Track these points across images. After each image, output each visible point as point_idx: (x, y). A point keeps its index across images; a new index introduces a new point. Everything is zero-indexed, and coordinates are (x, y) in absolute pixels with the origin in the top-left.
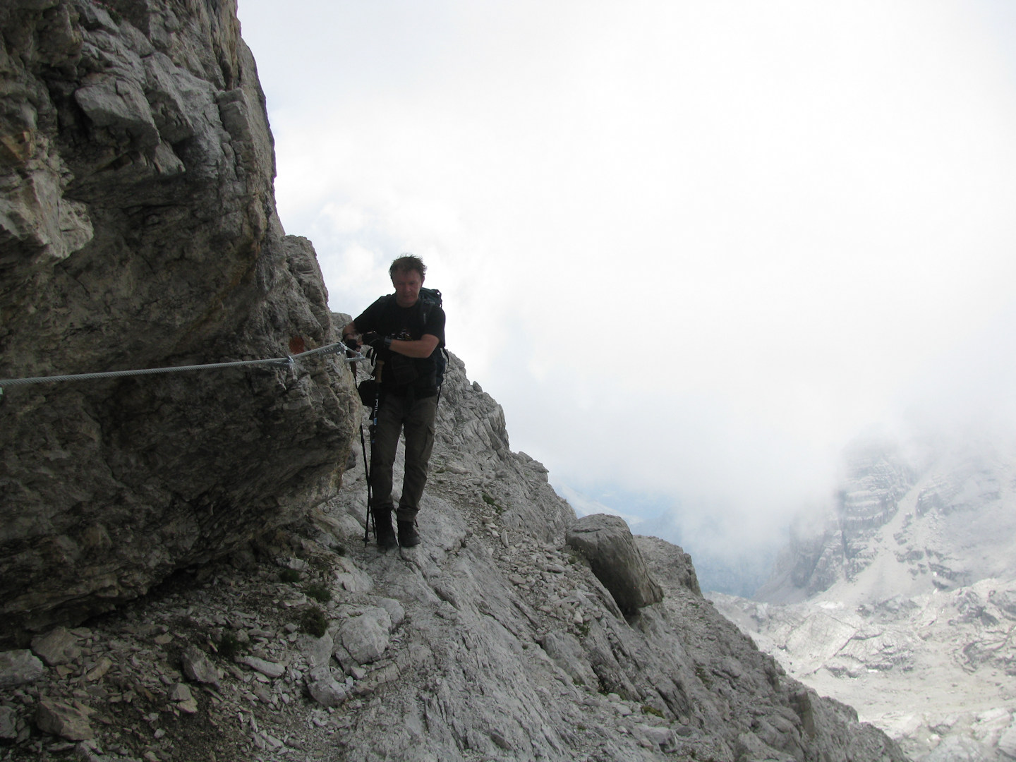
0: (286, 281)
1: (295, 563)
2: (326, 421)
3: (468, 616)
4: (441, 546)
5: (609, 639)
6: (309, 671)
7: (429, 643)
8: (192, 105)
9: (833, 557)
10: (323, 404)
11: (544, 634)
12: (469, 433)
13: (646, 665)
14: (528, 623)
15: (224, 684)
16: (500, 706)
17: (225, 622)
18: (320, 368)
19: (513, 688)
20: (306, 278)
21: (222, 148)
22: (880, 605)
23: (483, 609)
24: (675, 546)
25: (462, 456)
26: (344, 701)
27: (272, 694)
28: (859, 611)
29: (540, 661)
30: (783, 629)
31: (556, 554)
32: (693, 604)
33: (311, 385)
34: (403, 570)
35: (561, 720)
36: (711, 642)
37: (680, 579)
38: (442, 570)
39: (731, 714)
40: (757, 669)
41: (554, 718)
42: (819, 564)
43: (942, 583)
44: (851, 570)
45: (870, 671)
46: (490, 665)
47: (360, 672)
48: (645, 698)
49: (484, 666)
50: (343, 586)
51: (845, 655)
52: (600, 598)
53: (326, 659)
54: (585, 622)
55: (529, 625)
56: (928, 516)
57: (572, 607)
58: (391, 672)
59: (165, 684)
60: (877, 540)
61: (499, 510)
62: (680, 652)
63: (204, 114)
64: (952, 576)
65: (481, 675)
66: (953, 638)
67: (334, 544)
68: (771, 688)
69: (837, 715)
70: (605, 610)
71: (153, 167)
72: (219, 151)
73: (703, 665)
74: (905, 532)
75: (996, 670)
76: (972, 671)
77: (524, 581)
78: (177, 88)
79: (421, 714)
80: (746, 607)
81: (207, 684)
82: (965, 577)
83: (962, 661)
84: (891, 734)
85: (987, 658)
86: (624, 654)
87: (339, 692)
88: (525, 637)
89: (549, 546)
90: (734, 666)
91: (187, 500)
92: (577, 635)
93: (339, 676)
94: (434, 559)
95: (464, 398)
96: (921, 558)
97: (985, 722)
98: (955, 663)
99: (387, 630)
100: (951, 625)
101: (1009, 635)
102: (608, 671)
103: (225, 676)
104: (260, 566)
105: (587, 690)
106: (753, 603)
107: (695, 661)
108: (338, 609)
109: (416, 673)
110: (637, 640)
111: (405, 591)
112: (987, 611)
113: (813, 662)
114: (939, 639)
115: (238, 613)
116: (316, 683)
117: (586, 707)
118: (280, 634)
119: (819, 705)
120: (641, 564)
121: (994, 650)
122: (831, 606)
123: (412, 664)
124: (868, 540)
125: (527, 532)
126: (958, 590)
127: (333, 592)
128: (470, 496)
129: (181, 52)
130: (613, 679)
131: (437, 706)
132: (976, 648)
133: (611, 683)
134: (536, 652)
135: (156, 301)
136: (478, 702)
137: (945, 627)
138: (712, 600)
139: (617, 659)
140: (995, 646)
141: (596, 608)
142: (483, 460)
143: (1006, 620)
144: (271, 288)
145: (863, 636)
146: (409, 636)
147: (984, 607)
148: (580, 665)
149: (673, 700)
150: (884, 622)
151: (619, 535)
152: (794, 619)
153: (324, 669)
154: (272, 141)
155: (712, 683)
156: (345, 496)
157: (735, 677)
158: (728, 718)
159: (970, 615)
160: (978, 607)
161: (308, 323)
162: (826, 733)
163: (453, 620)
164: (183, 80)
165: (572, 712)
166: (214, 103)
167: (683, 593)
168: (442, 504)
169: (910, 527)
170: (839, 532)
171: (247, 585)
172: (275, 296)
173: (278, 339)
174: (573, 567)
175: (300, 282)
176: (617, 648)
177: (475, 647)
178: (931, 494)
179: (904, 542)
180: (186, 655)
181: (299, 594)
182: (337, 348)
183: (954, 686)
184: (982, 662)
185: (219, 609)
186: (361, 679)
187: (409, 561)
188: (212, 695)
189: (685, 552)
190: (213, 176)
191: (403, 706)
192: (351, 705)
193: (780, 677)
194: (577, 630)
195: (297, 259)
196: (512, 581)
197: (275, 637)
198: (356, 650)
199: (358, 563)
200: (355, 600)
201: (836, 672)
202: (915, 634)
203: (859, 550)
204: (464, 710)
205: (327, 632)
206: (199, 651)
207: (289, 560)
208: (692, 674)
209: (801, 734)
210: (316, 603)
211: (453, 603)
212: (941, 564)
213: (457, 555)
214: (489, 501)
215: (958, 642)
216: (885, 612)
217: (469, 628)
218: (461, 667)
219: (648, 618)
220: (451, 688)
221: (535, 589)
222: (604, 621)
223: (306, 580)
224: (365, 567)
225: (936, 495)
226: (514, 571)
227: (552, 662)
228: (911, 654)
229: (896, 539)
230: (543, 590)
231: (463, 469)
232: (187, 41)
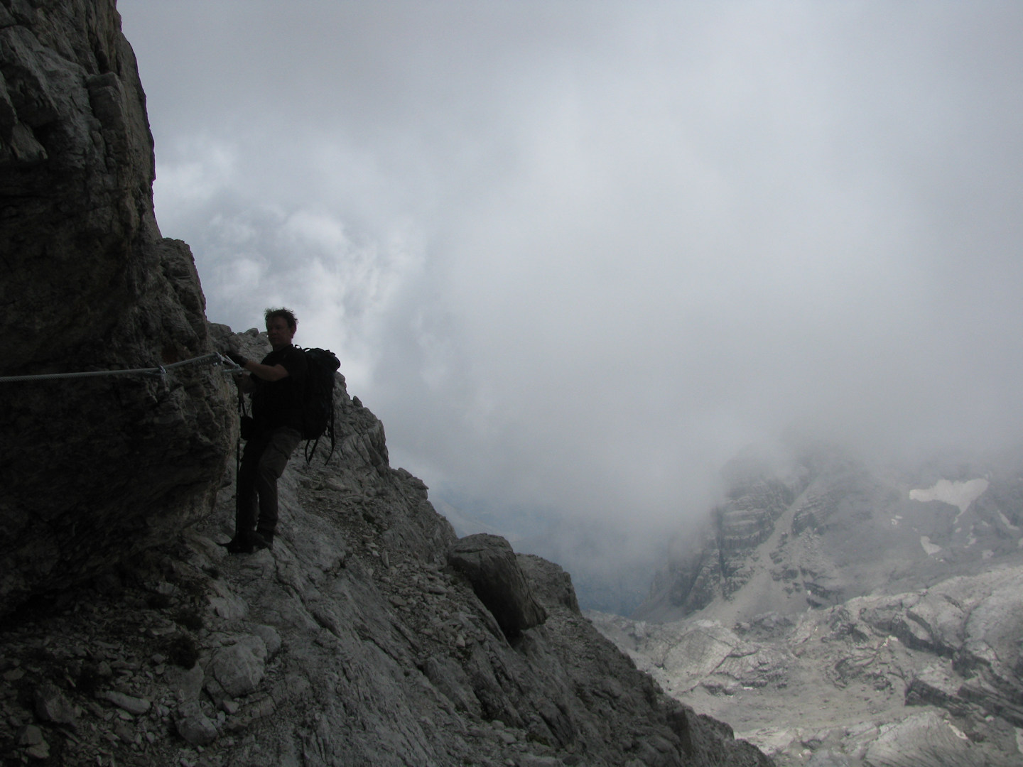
0: (160, 286)
1: (165, 588)
2: (200, 436)
3: (349, 644)
4: (320, 567)
5: (492, 662)
6: (177, 706)
7: (308, 674)
8: (58, 87)
9: (710, 576)
10: (197, 419)
11: (426, 658)
12: (349, 448)
13: (529, 689)
14: (409, 646)
15: (82, 724)
16: (383, 742)
17: (85, 653)
18: (194, 380)
19: (396, 721)
20: (182, 283)
21: (91, 136)
22: (755, 623)
23: (364, 634)
24: (555, 565)
25: (342, 472)
26: (215, 738)
27: (135, 733)
28: (735, 629)
29: (422, 689)
30: (660, 647)
31: (438, 575)
32: (571, 623)
33: (184, 398)
34: (280, 594)
35: (445, 755)
36: (589, 661)
37: (558, 598)
38: (321, 592)
39: (612, 735)
40: (635, 688)
41: (439, 752)
42: (696, 583)
43: (816, 601)
44: (728, 588)
45: (745, 688)
46: (372, 698)
47: (233, 706)
48: (528, 724)
49: (366, 698)
50: (216, 612)
51: (721, 673)
52: (482, 620)
53: (196, 693)
54: (467, 646)
55: (409, 649)
56: (803, 535)
57: (454, 630)
58: (266, 706)
59: (13, 727)
60: (753, 559)
61: (380, 529)
62: (560, 672)
63: (71, 97)
64: (825, 594)
65: (363, 708)
66: (826, 655)
67: (207, 566)
68: (648, 706)
69: (713, 732)
70: (487, 632)
71: (10, 152)
72: (87, 138)
73: (583, 685)
74: (781, 551)
75: (865, 685)
76: (843, 687)
77: (405, 603)
78: (41, 66)
79: (298, 753)
80: (624, 625)
81: (62, 725)
82: (839, 595)
83: (833, 678)
84: (765, 750)
85: (858, 674)
86: (507, 678)
87: (209, 729)
88: (407, 661)
89: (431, 567)
90: (615, 686)
91: (47, 520)
92: (459, 659)
93: (210, 711)
94: (312, 581)
95: (344, 413)
96: (796, 577)
97: (854, 736)
98: (827, 679)
99: (262, 660)
100: (824, 642)
101: (878, 651)
102: (491, 695)
103: (83, 714)
104: (126, 591)
105: (470, 717)
106: (631, 622)
107: (575, 682)
108: (211, 637)
109: (293, 707)
110: (520, 664)
111: (281, 617)
112: (858, 628)
113: (690, 680)
114: (812, 656)
115: (100, 643)
116: (184, 720)
117: (471, 738)
118: (146, 666)
119: (695, 722)
120: (524, 585)
121: (864, 666)
122: (707, 624)
123: (288, 698)
124: (745, 560)
125: (409, 552)
126: (831, 608)
127: (205, 619)
128: (350, 515)
129: (49, 33)
130: (496, 705)
131: (315, 744)
132: (847, 664)
133: (494, 708)
134: (419, 679)
135: (14, 302)
136: (360, 739)
137: (818, 644)
138: (591, 618)
139: (500, 683)
140: (865, 662)
141: (479, 631)
142: (363, 476)
143: (875, 636)
144: (143, 292)
145: (739, 654)
146: (286, 667)
147: (856, 625)
148: (462, 689)
149: (557, 726)
150: (760, 640)
151: (503, 555)
152: (672, 637)
153: (193, 704)
154: (151, 143)
155: (592, 704)
156: (220, 514)
157: (615, 698)
158: (609, 739)
159: (842, 632)
160: (849, 624)
161: (183, 331)
162: (703, 751)
163: (333, 649)
164: (49, 60)
165: (457, 744)
166: (84, 87)
167: (562, 611)
168: (321, 523)
169: (786, 546)
170: (717, 551)
171: (112, 612)
172: (147, 301)
173: (149, 348)
174: (455, 589)
175: (176, 287)
176: (500, 672)
177: (357, 678)
178: (806, 514)
179: (780, 560)
180: (39, 693)
181: (167, 621)
182: (215, 359)
183: (826, 701)
184: (852, 678)
185: (79, 639)
186: (233, 714)
187: (287, 584)
188: (67, 737)
189: (564, 570)
190: (80, 166)
191: (278, 744)
192: (223, 743)
193: (658, 695)
194: (460, 654)
195: (173, 263)
196: (392, 602)
197: (141, 669)
198: (229, 682)
199: (232, 586)
200: (229, 627)
201: (712, 690)
202: (789, 651)
203: (736, 569)
204: (344, 748)
205: (197, 663)
206: (53, 687)
207: (157, 585)
208: (572, 695)
209: (680, 754)
210: (187, 632)
211: (332, 629)
212: (815, 583)
213: (336, 576)
214: (369, 519)
215: (830, 659)
216: (761, 630)
217: (349, 657)
218: (342, 701)
219: (529, 639)
220: (329, 724)
221: (417, 611)
222: (486, 644)
223: (176, 606)
224: (240, 590)
225: (811, 515)
226: (394, 593)
227: (435, 690)
228: (786, 671)
229: (772, 558)
230: (425, 612)
231: (342, 486)
232: (56, 22)
